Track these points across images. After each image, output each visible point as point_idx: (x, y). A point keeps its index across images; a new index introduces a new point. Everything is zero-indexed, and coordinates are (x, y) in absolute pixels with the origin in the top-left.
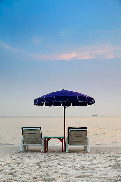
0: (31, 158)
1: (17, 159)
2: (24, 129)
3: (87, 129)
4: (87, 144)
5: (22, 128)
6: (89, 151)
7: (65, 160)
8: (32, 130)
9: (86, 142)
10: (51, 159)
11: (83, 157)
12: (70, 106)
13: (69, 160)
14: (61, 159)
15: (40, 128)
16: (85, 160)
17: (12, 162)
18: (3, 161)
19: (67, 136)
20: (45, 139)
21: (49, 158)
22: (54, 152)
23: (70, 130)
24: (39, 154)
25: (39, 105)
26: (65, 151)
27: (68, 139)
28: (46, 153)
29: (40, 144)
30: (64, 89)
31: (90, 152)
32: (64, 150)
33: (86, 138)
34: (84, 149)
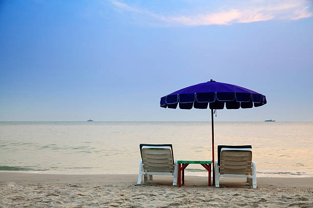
0: (154, 197)
1: (131, 200)
2: (143, 147)
3: (251, 148)
4: (251, 175)
5: (141, 146)
6: (255, 187)
7: (210, 203)
8: (157, 149)
9: (251, 171)
10: (187, 201)
11: (243, 199)
12: (222, 108)
13: (217, 203)
14: (204, 201)
15: (171, 146)
16: (246, 204)
17: (122, 205)
18: (108, 203)
19: (216, 160)
20: (180, 165)
21: (183, 198)
22: (195, 186)
23: (223, 149)
24: (168, 191)
25: (169, 107)
26: (214, 184)
27: (219, 165)
28: (180, 189)
29: (171, 172)
30: (211, 80)
31: (257, 187)
32: (211, 184)
33: (250, 164)
34: (247, 182)
